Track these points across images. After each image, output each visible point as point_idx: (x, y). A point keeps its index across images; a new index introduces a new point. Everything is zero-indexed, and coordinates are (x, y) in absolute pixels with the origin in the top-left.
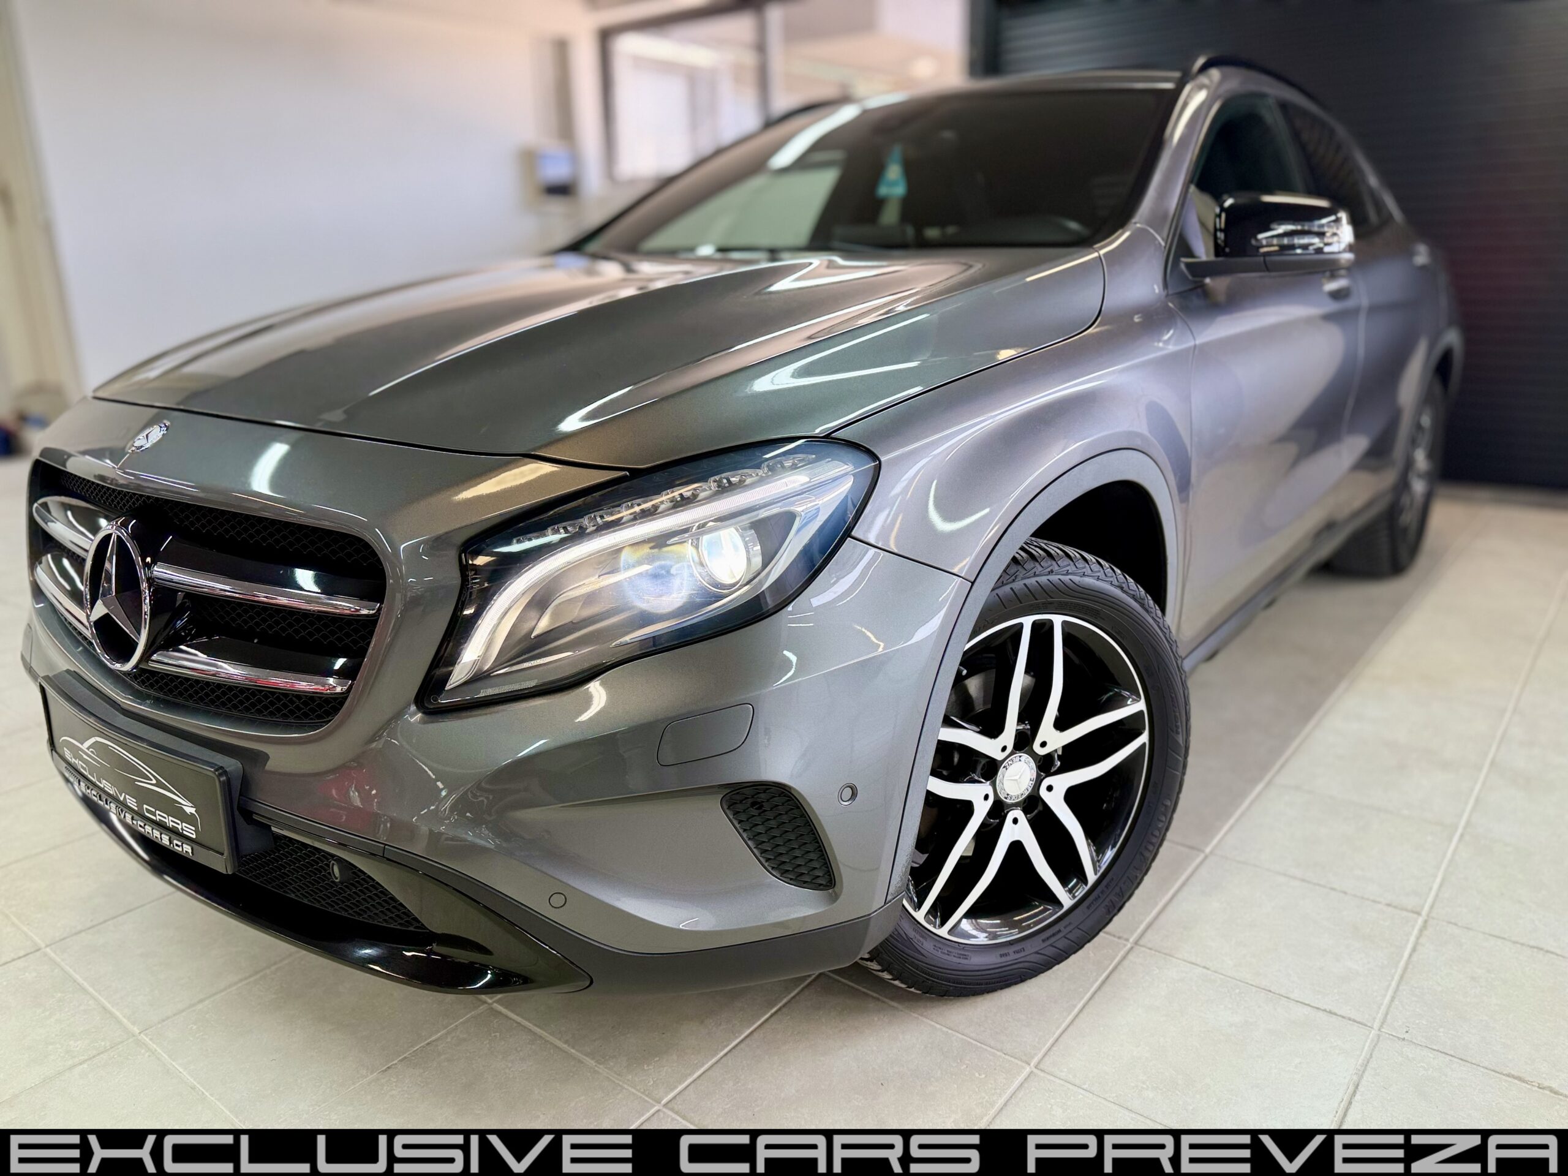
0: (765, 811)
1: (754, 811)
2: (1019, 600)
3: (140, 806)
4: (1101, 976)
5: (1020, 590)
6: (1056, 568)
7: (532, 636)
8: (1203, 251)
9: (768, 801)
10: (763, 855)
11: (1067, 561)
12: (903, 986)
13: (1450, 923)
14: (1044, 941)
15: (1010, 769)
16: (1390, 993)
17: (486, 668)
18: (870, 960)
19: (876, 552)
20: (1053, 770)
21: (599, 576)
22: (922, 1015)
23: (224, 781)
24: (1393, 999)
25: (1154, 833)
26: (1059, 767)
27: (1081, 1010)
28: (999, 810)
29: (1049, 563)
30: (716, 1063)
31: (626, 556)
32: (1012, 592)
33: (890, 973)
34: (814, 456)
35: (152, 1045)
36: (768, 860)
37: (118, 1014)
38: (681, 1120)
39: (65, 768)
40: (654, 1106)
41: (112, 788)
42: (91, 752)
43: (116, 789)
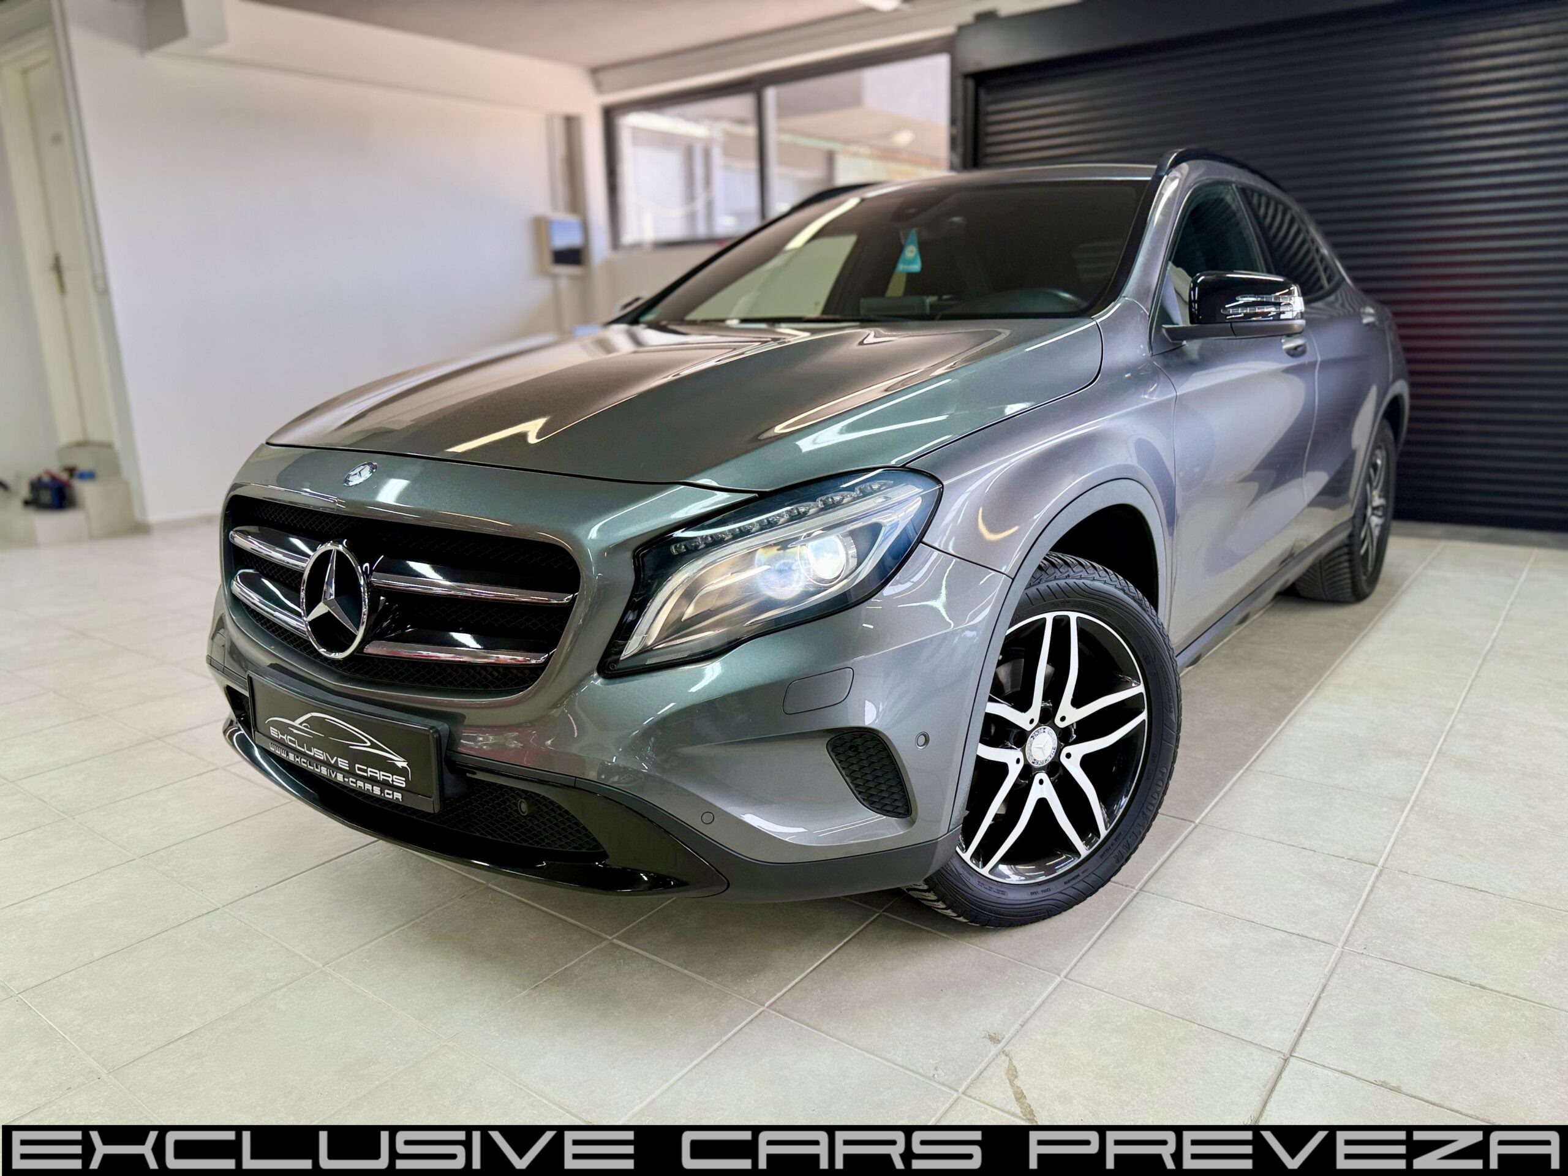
0: (860, 753)
1: (851, 754)
2: (1044, 599)
3: (352, 766)
4: (1113, 913)
5: (1045, 590)
6: (1072, 573)
7: (683, 620)
8: (1180, 318)
9: (862, 744)
10: (857, 789)
11: (1081, 568)
12: (955, 915)
13: (1402, 871)
14: (1065, 883)
15: (1037, 738)
16: (1351, 922)
17: (650, 643)
18: (928, 891)
19: (939, 554)
20: (1071, 740)
21: (732, 574)
23: (437, 737)
24: (1354, 926)
25: (1154, 796)
26: (1075, 740)
27: (1099, 938)
28: (1028, 773)
29: (1066, 569)
30: (805, 977)
31: (761, 555)
32: (1037, 592)
33: (944, 903)
34: (892, 482)
35: (337, 975)
36: (860, 793)
37: (301, 953)
38: (783, 1017)
39: (270, 744)
40: (760, 1008)
41: (323, 754)
42: (305, 726)
43: (327, 754)
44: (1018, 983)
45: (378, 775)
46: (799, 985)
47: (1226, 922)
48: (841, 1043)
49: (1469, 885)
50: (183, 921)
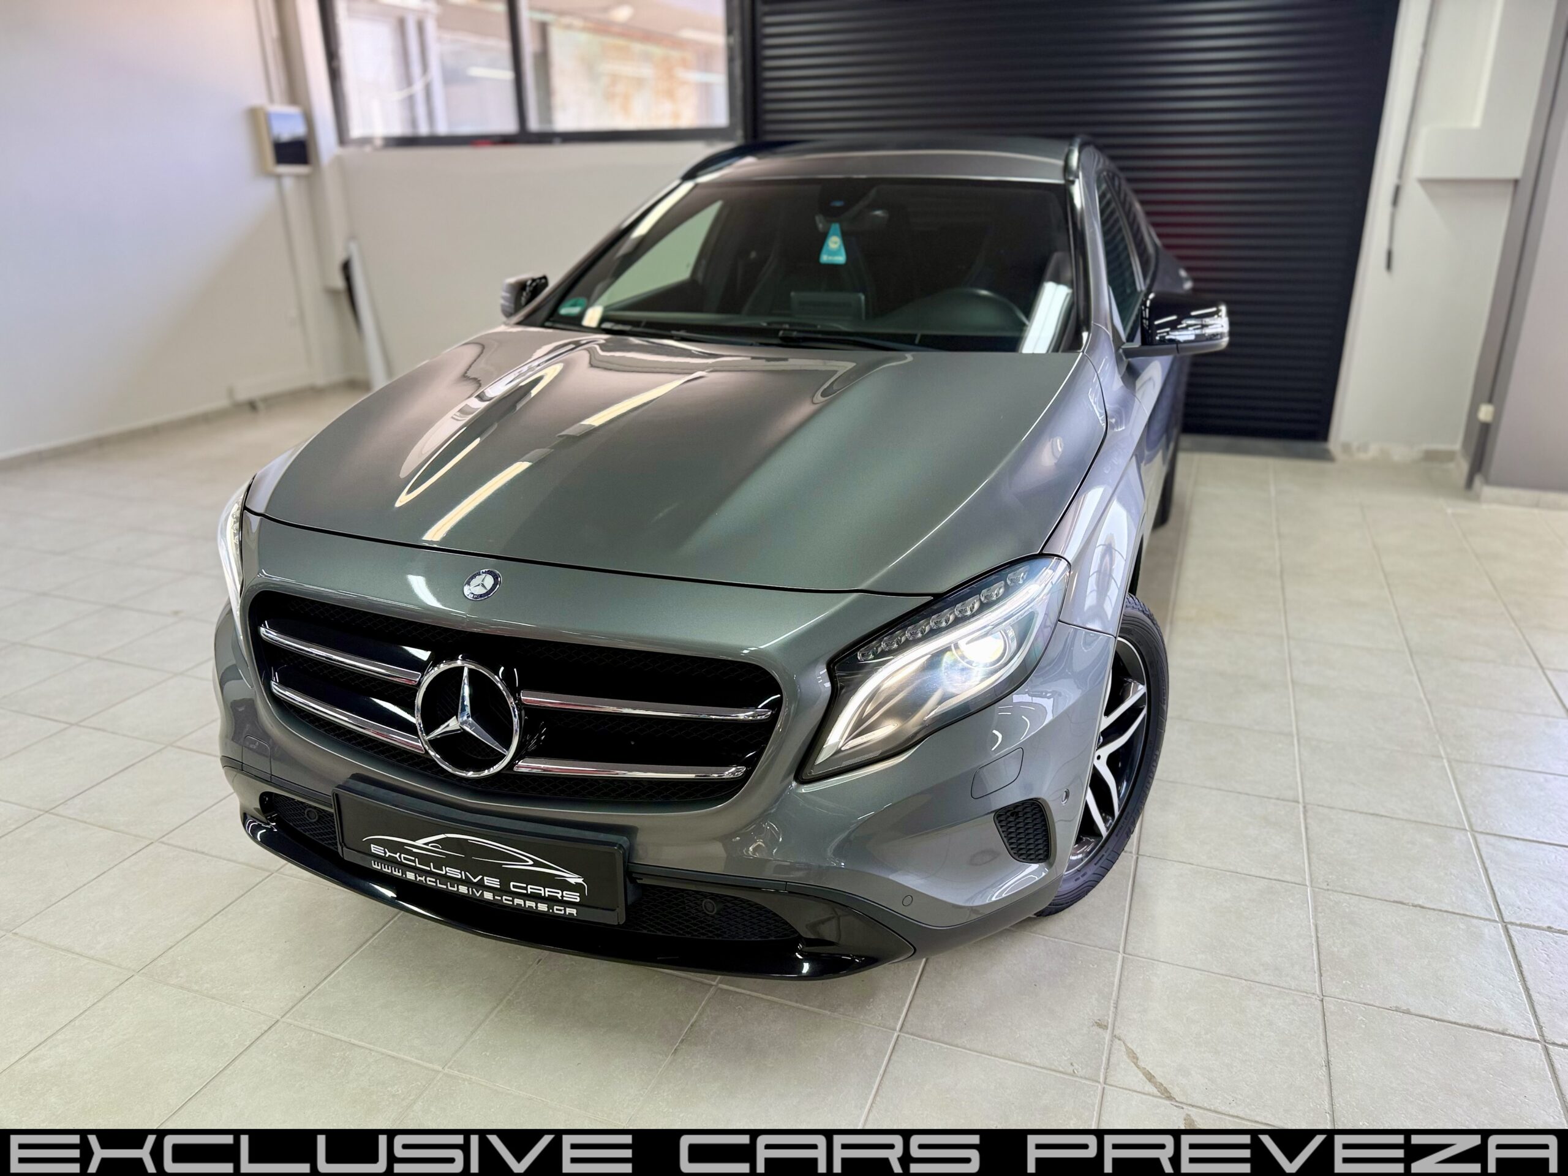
0: (1020, 817)
1: (1011, 819)
3: (504, 884)
4: (1129, 881)
9: (1023, 810)
10: (1011, 846)
14: (1095, 864)
16: (1306, 861)
17: (839, 747)
19: (1070, 627)
20: (1102, 745)
23: (622, 853)
24: (1310, 864)
27: (1130, 910)
35: (464, 1076)
36: (1012, 849)
37: (409, 1058)
38: (919, 1039)
39: (373, 862)
40: (893, 1034)
41: (461, 873)
42: (431, 846)
43: (467, 873)
44: (1091, 966)
45: (542, 892)
46: (915, 1002)
47: (1218, 877)
48: (984, 1056)
49: (1371, 811)
50: (248, 1043)
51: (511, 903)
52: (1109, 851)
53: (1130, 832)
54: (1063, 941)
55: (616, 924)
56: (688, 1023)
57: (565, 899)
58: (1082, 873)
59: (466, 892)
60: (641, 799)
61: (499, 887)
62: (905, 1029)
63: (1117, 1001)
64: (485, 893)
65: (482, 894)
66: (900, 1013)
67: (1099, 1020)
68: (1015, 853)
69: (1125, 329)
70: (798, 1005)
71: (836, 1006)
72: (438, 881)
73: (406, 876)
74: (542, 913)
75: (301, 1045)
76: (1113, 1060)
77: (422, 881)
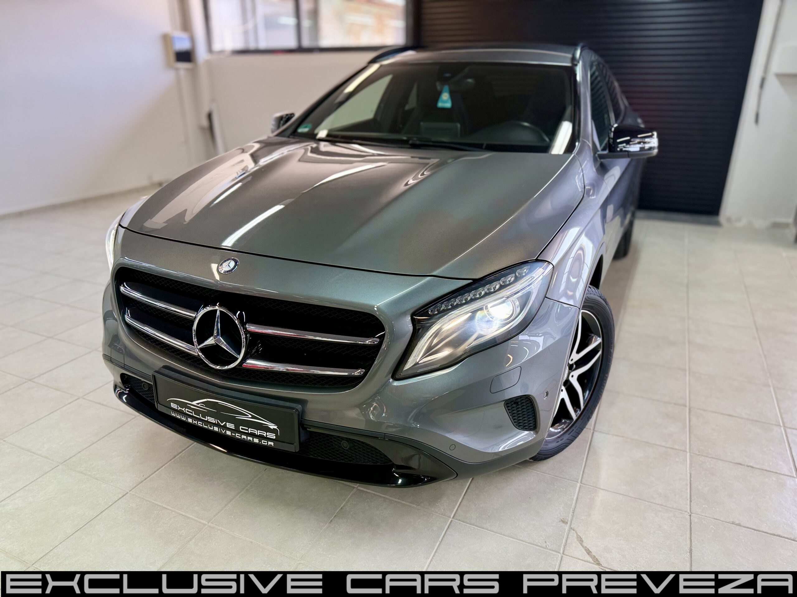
0: (519, 405)
1: (514, 406)
3: (237, 427)
4: (587, 444)
9: (520, 401)
13: (698, 409)
14: (569, 434)
16: (688, 438)
17: (418, 361)
19: (553, 302)
20: (574, 369)
22: (530, 469)
23: (298, 414)
24: (690, 440)
27: (587, 459)
30: (463, 499)
35: (218, 527)
36: (515, 422)
37: (191, 516)
38: (463, 523)
39: (172, 412)
40: (449, 519)
41: (215, 420)
42: (200, 405)
43: (218, 420)
44: (562, 489)
45: (256, 432)
46: (462, 503)
47: (638, 444)
48: (497, 534)
49: (728, 413)
50: (110, 504)
51: (240, 437)
52: (576, 428)
53: (589, 418)
54: (548, 475)
55: (294, 451)
56: (339, 507)
57: (268, 436)
58: (561, 438)
59: (218, 430)
60: (309, 385)
61: (234, 428)
62: (455, 517)
63: (574, 509)
64: (227, 431)
65: (226, 431)
66: (454, 508)
67: (563, 519)
68: (516, 425)
69: (601, 145)
70: (399, 501)
71: (419, 503)
72: (204, 424)
73: (188, 420)
74: (255, 444)
75: (137, 506)
76: (569, 541)
77: (196, 423)
